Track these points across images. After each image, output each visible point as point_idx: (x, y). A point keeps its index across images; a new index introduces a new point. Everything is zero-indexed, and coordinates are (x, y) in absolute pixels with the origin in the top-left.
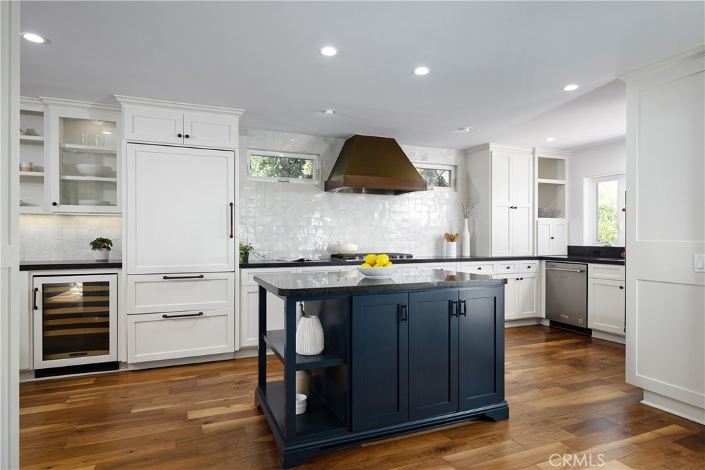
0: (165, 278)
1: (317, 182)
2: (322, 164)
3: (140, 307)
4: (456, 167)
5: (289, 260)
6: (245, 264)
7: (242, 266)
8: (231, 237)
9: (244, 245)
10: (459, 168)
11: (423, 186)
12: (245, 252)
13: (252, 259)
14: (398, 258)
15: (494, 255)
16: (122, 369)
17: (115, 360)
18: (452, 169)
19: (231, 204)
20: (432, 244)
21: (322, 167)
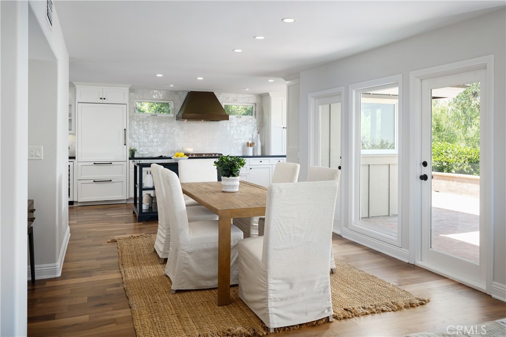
0: (94, 164)
1: (172, 115)
2: (175, 105)
3: (83, 177)
4: (256, 104)
5: (155, 156)
6: (132, 158)
7: (130, 159)
8: (125, 145)
9: (132, 148)
10: (257, 105)
11: (226, 118)
12: (133, 152)
13: (136, 156)
14: (213, 156)
15: (272, 154)
16: (75, 205)
17: (72, 200)
18: (254, 105)
19: (125, 129)
20: (240, 148)
21: (175, 107)
